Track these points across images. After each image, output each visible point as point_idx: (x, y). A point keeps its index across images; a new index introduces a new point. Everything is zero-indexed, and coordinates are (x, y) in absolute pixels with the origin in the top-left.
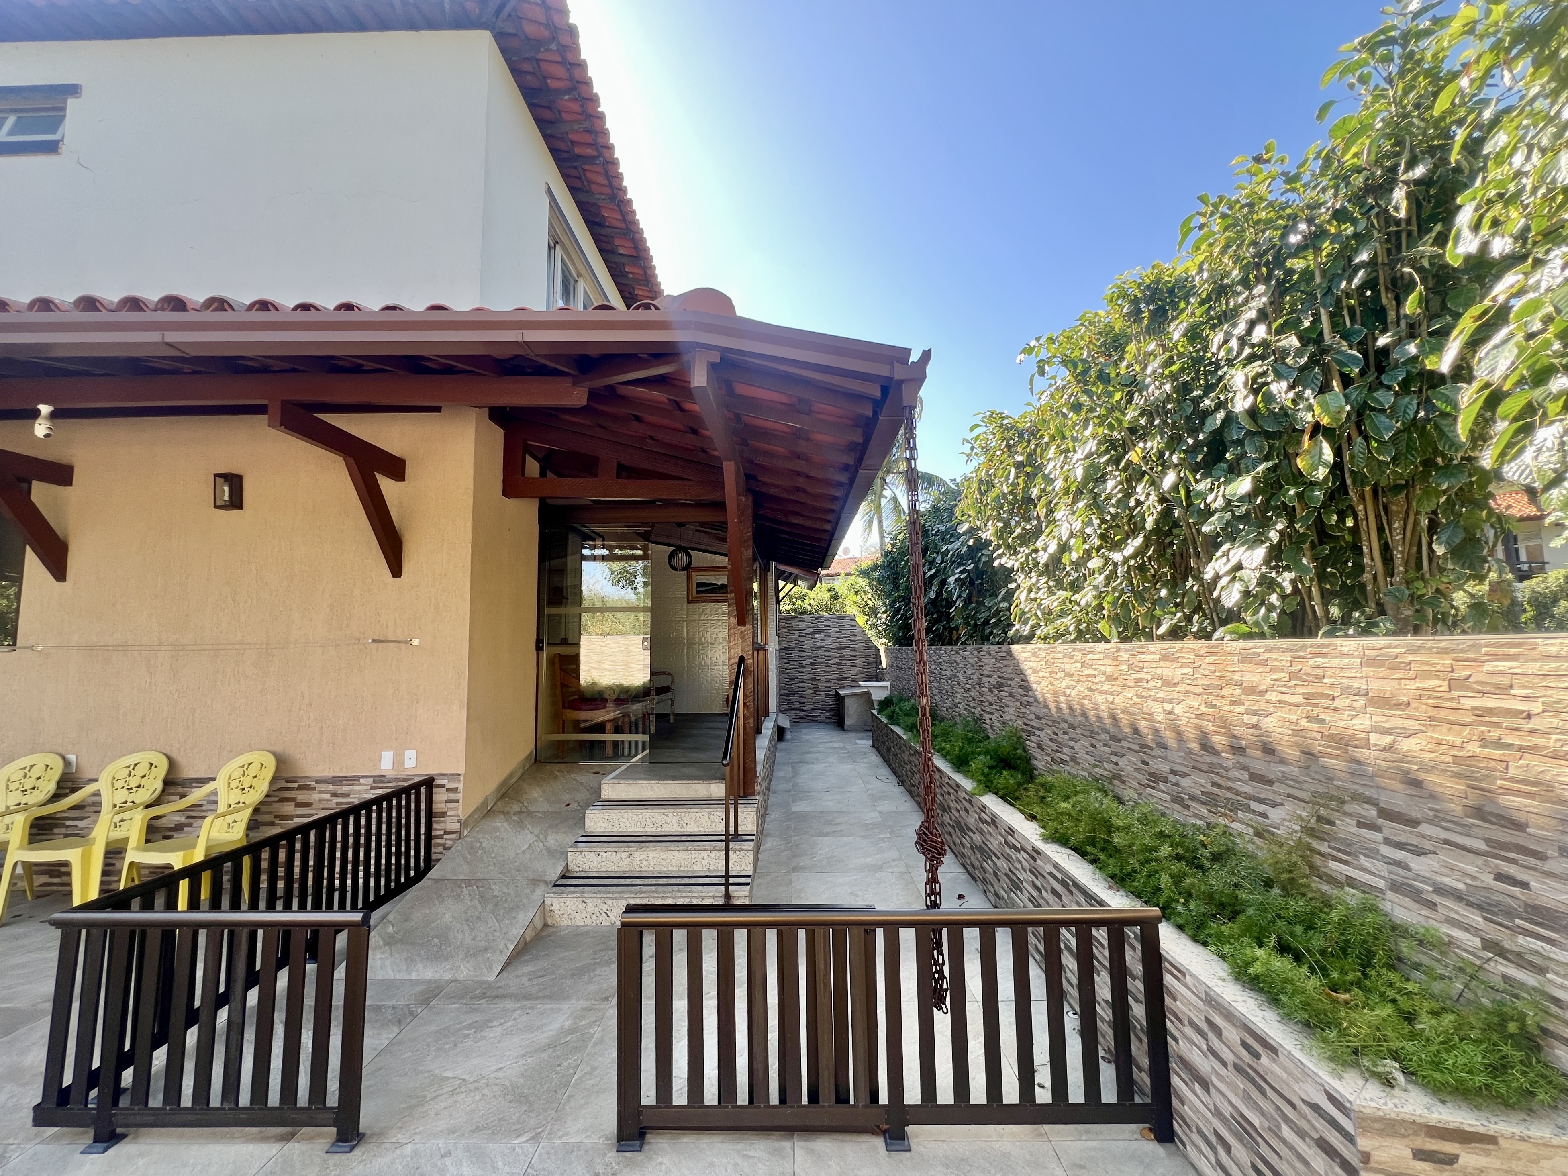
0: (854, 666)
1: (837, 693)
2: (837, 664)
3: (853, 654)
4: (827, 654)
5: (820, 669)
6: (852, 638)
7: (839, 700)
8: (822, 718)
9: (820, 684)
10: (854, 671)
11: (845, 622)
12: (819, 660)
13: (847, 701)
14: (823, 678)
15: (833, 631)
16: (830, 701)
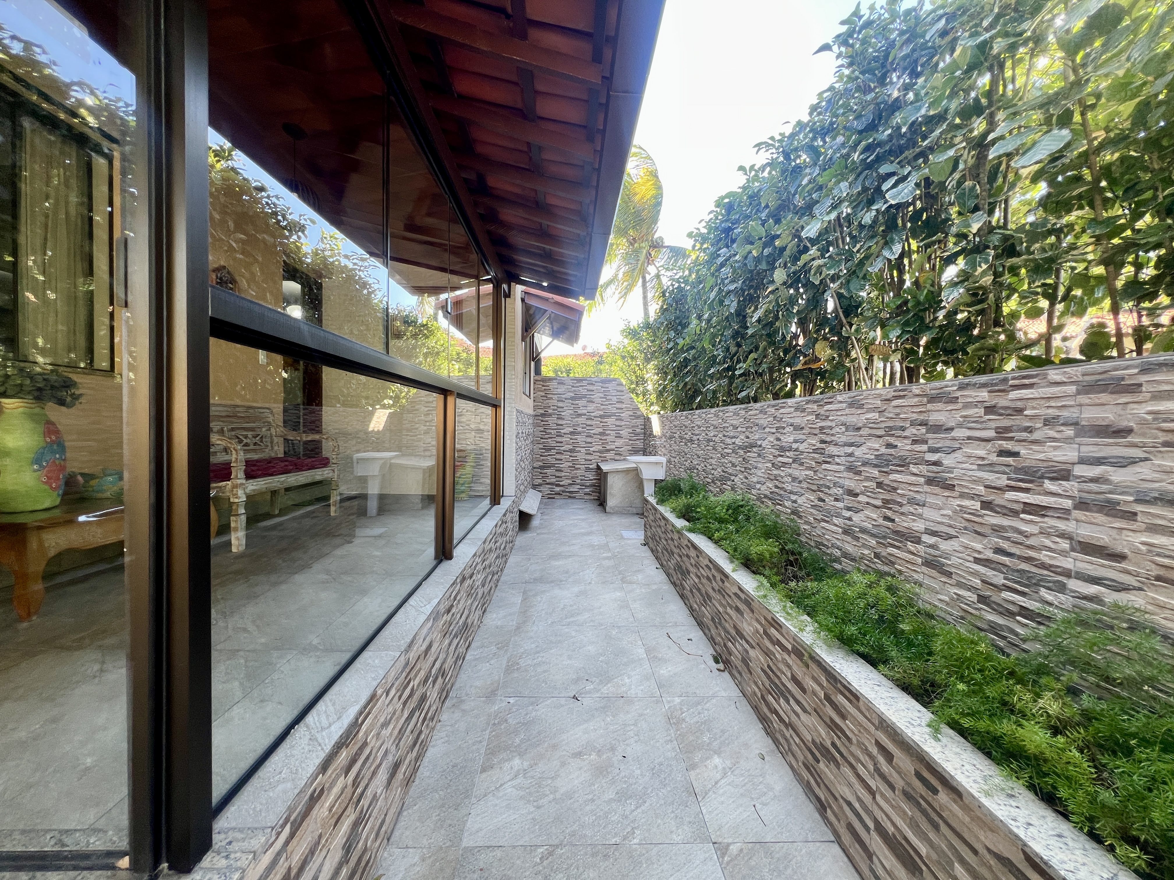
0: (619, 437)
1: (599, 468)
2: (601, 434)
3: (618, 423)
4: (589, 422)
5: (580, 438)
6: (618, 406)
7: (601, 476)
8: (581, 494)
9: (581, 456)
10: (619, 442)
11: (611, 386)
12: (580, 429)
13: (610, 479)
14: (583, 450)
15: (597, 397)
16: (591, 476)
